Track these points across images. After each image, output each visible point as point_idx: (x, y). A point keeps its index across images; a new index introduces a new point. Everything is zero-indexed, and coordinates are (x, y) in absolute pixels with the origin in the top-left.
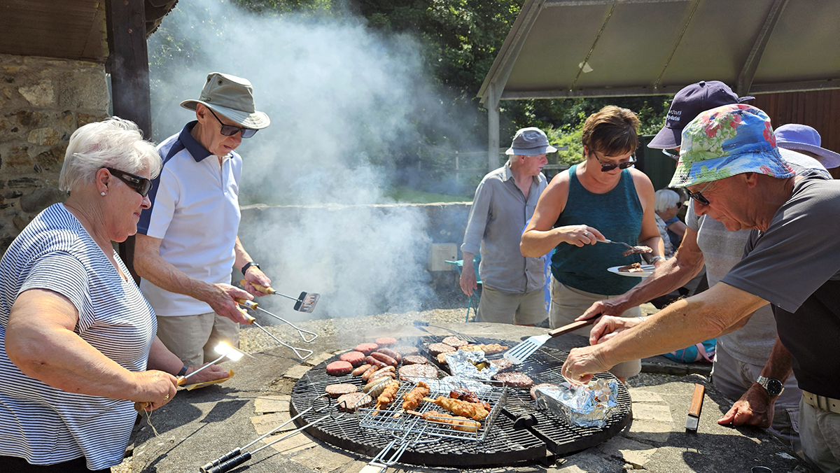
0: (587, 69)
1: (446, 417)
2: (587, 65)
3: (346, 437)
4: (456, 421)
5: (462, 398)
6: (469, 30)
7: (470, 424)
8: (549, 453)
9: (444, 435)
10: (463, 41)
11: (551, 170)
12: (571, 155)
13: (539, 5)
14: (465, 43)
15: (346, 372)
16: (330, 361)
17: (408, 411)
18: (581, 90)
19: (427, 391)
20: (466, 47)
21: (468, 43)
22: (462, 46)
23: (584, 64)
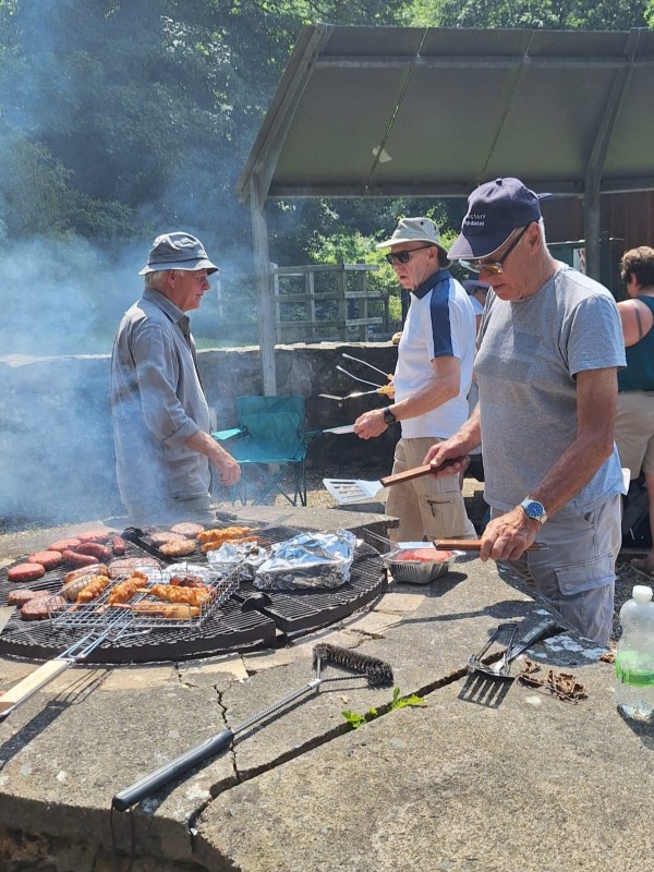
0: (385, 158)
1: (159, 606)
2: (383, 152)
3: (33, 642)
4: (169, 608)
5: (183, 584)
6: (227, 81)
7: (184, 609)
8: (278, 632)
9: (155, 626)
10: (219, 99)
11: (357, 299)
12: (388, 277)
13: (309, 65)
14: (223, 101)
15: (35, 576)
16: (13, 565)
17: (115, 605)
18: (380, 186)
19: (143, 581)
20: (225, 107)
21: (227, 102)
22: (219, 107)
23: (380, 151)
